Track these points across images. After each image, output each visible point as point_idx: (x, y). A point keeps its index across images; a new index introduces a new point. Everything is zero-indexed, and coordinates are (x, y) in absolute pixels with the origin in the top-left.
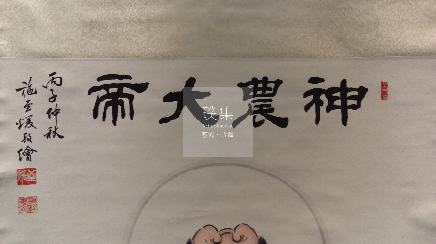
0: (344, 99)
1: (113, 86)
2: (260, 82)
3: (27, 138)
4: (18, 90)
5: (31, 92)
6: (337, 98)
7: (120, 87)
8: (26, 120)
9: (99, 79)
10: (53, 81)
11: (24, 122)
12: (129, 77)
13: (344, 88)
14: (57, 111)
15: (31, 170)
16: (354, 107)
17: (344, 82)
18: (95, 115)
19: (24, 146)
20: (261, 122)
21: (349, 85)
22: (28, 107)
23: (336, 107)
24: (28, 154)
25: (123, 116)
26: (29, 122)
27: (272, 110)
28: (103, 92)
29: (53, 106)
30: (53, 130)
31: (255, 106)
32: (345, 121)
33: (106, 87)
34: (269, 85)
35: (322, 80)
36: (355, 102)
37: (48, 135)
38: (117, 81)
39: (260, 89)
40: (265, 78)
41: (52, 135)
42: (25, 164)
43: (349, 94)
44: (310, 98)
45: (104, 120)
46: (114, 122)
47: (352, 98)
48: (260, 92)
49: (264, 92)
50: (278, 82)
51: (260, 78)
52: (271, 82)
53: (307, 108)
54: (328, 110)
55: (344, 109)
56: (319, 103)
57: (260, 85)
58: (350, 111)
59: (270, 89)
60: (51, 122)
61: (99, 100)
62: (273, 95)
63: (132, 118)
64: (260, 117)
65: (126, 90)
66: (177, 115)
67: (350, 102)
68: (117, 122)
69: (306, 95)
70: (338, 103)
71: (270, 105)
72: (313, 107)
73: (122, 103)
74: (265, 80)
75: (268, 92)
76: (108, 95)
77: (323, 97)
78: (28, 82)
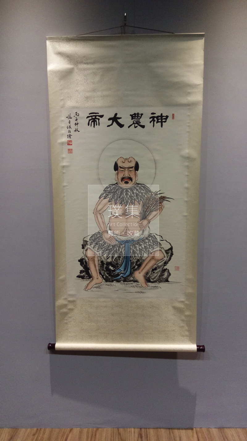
0: (162, 119)
1: (94, 116)
2: (136, 114)
3: (69, 132)
4: (67, 117)
5: (70, 118)
6: (159, 119)
7: (96, 116)
8: (69, 126)
9: (90, 114)
10: (76, 115)
11: (69, 127)
12: (98, 113)
13: (162, 116)
14: (78, 124)
15: (71, 141)
16: (165, 122)
17: (162, 114)
18: (89, 125)
19: (69, 134)
20: (137, 127)
21: (163, 115)
22: (69, 122)
23: (159, 122)
24: (70, 136)
25: (97, 125)
26: (70, 127)
27: (140, 123)
28: (91, 118)
29: (76, 122)
30: (77, 129)
31: (135, 122)
32: (162, 126)
33: (92, 116)
34: (139, 115)
35: (155, 114)
36: (165, 120)
37: (75, 131)
38: (95, 114)
39: (136, 116)
40: (138, 113)
41: (76, 131)
42: (69, 139)
43: (163, 118)
44: (152, 119)
45: (91, 126)
46: (94, 127)
47: (164, 119)
48: (136, 117)
49: (138, 117)
50: (142, 114)
51: (137, 113)
52: (140, 114)
53: (151, 122)
54: (157, 123)
55: (162, 122)
56: (154, 121)
57: (137, 115)
58: (163, 123)
59: (139, 116)
60: (76, 127)
61: (90, 120)
62: (140, 118)
63: (99, 125)
64: (136, 125)
65: (97, 117)
66: (112, 125)
67: (163, 120)
68: (95, 127)
69: (150, 118)
70: (160, 120)
71: (139, 121)
72: (152, 122)
73: (96, 121)
74: (138, 114)
75: (139, 117)
76: (92, 119)
77: (155, 119)
78: (69, 115)
